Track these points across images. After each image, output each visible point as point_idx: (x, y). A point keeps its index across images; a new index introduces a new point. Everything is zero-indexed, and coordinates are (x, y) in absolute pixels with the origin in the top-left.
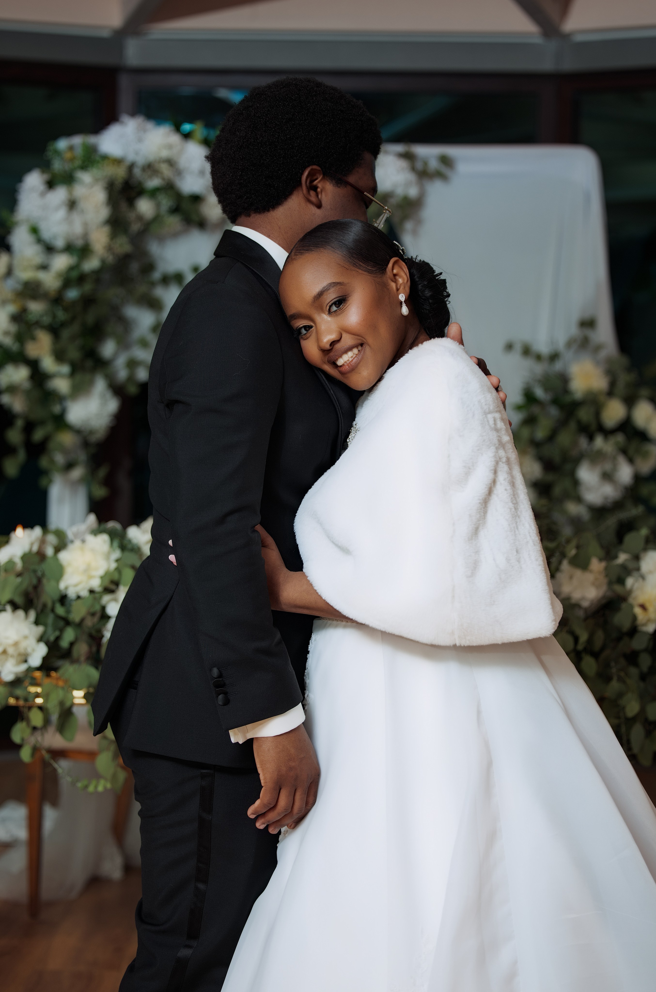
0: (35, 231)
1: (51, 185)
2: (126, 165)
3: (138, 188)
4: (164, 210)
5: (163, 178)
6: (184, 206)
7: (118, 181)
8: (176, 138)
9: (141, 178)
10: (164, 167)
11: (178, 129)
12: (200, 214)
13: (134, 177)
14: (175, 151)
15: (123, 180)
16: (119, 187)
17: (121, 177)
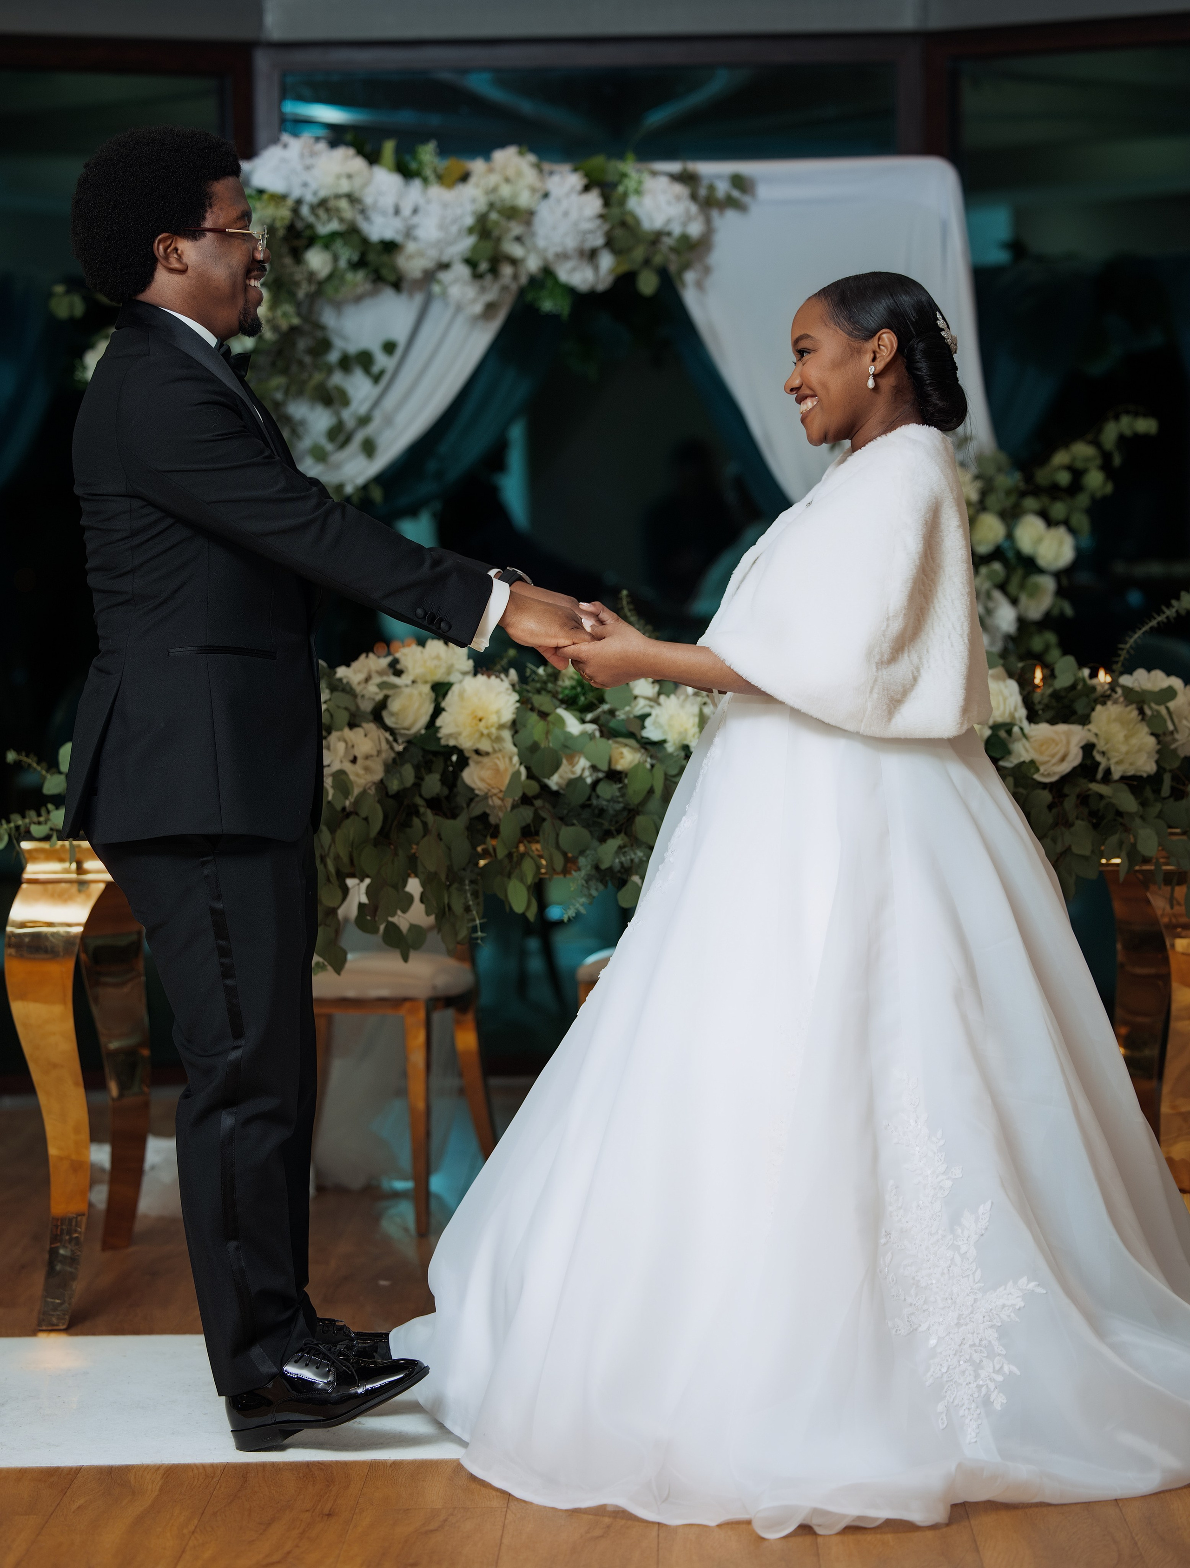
2: (290, 202)
3: (308, 233)
4: (343, 264)
5: (341, 220)
6: (372, 257)
7: (278, 224)
8: (358, 164)
9: (311, 219)
10: (344, 204)
11: (361, 151)
12: (395, 269)
13: (301, 219)
14: (358, 182)
15: (287, 222)
16: (281, 233)
17: (282, 219)
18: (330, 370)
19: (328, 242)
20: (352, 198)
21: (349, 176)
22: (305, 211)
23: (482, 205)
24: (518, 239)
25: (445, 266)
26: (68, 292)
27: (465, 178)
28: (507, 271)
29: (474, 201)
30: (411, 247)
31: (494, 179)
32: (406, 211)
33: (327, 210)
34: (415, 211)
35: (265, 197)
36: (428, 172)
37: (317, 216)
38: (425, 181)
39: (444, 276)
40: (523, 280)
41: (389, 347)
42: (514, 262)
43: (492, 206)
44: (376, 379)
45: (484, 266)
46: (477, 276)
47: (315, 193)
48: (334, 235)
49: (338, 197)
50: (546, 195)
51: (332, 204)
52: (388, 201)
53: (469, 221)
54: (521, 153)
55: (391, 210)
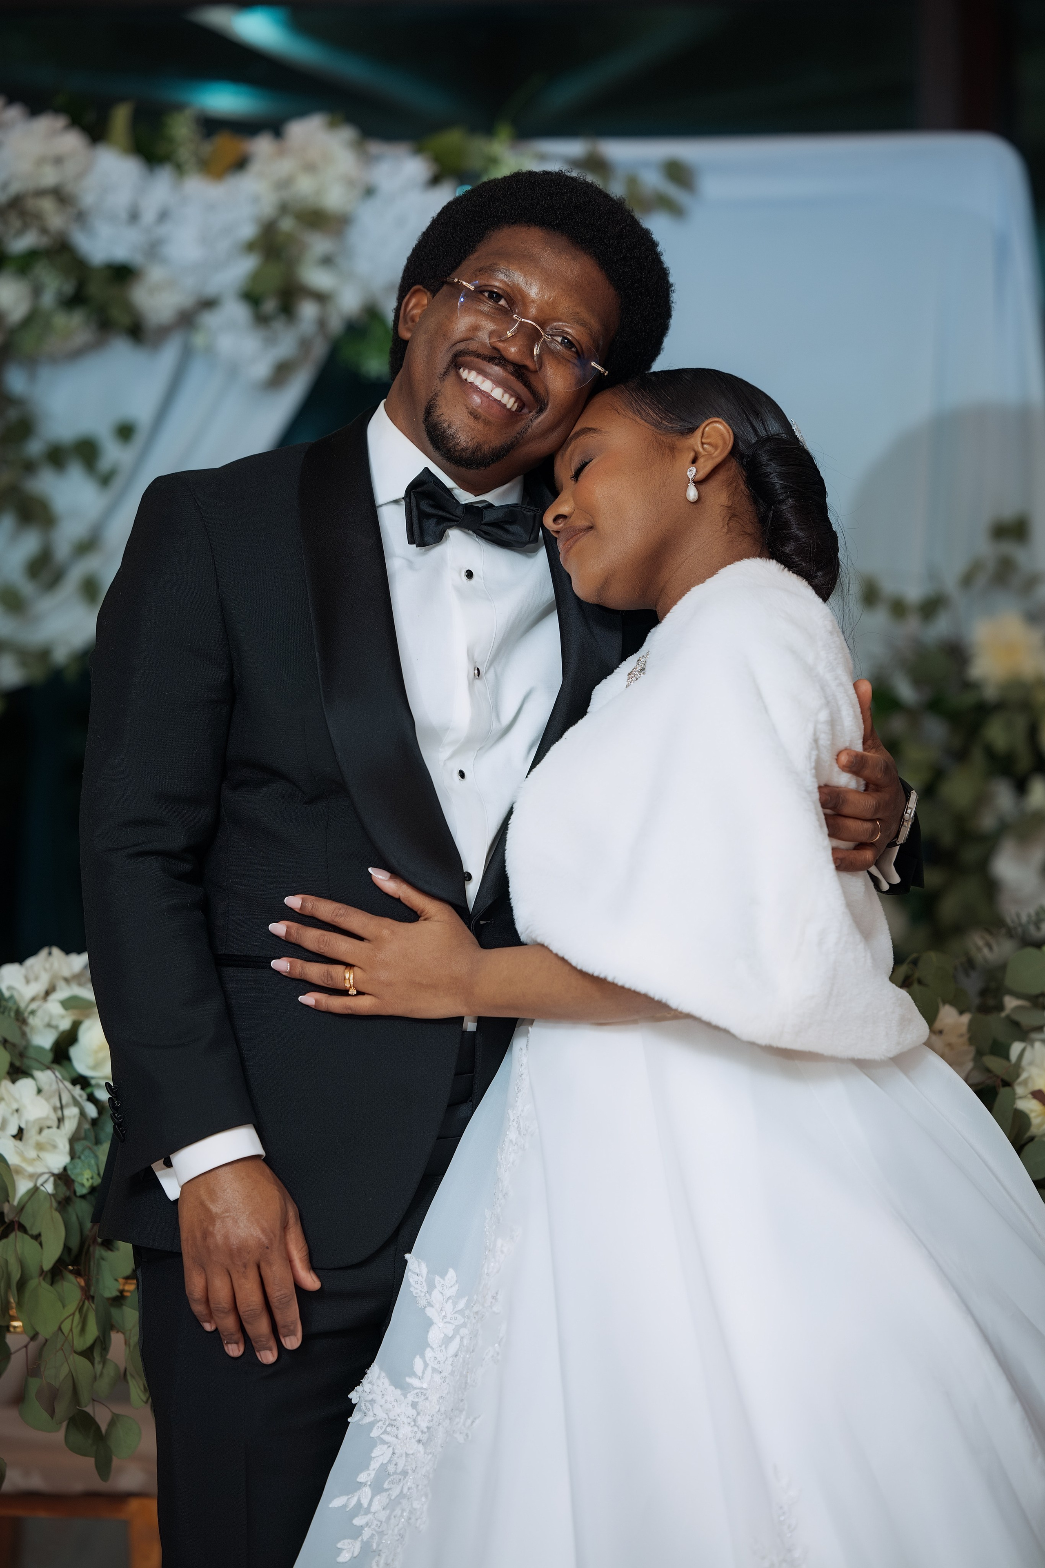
4: (48, 299)
5: (44, 231)
6: (94, 289)
8: (75, 140)
10: (47, 205)
11: (78, 122)
12: (129, 308)
14: (71, 168)
18: (29, 467)
19: (25, 264)
20: (61, 196)
21: (58, 161)
23: (267, 206)
24: (327, 261)
25: (209, 304)
27: (241, 164)
28: (308, 311)
29: (256, 199)
30: (155, 274)
31: (285, 166)
32: (149, 216)
33: (22, 214)
34: (163, 216)
36: (184, 153)
38: (180, 168)
39: (211, 320)
40: (336, 325)
41: (125, 431)
42: (321, 298)
43: (284, 208)
44: (105, 480)
45: (270, 305)
46: (261, 320)
47: (4, 188)
48: (33, 254)
49: (41, 193)
50: (369, 192)
51: (31, 204)
52: (119, 201)
53: (248, 231)
54: (332, 126)
55: (125, 215)
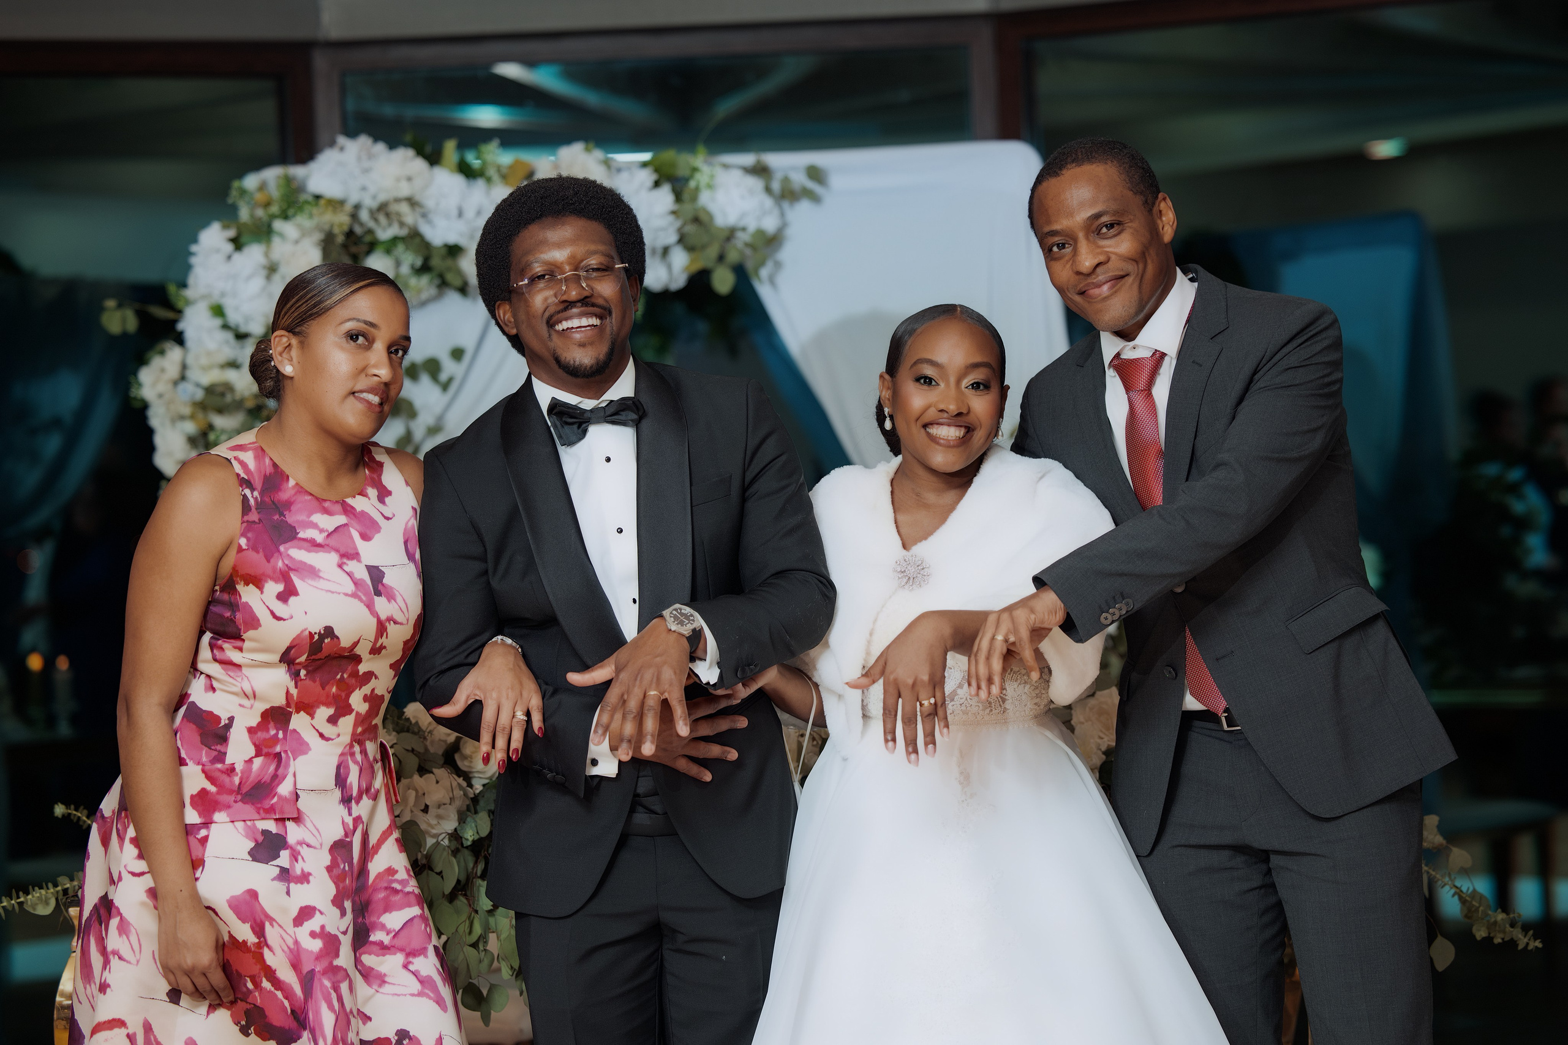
0: (218, 311)
1: (238, 243)
2: (348, 207)
3: (368, 239)
4: (406, 268)
5: (402, 224)
6: (436, 262)
7: (336, 230)
8: (420, 164)
9: (371, 224)
10: (404, 208)
11: (420, 152)
12: (460, 273)
13: (361, 224)
14: (418, 185)
15: (346, 228)
16: (340, 239)
17: (341, 225)
19: (390, 246)
20: (412, 202)
21: (409, 179)
22: (364, 215)
26: (120, 306)
32: (470, 213)
33: (388, 215)
34: (479, 213)
35: (322, 202)
36: (492, 171)
37: (376, 220)
38: (489, 180)
41: (457, 354)
44: (445, 387)
47: (374, 197)
48: (395, 240)
49: (398, 200)
51: (394, 208)
52: (451, 203)
54: (587, 150)
55: (455, 212)
